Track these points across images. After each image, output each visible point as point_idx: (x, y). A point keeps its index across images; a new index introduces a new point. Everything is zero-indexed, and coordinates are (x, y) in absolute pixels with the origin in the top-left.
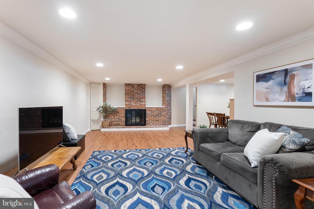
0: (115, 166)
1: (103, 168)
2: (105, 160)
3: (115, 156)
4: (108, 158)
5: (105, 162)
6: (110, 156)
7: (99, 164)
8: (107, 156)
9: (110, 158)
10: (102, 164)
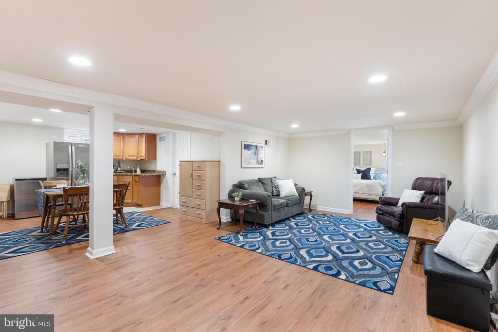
0: (355, 250)
1: (371, 251)
2: (367, 261)
3: (345, 263)
4: (359, 263)
5: (367, 258)
6: (355, 267)
7: (378, 258)
8: (360, 267)
9: (356, 263)
10: (372, 256)
